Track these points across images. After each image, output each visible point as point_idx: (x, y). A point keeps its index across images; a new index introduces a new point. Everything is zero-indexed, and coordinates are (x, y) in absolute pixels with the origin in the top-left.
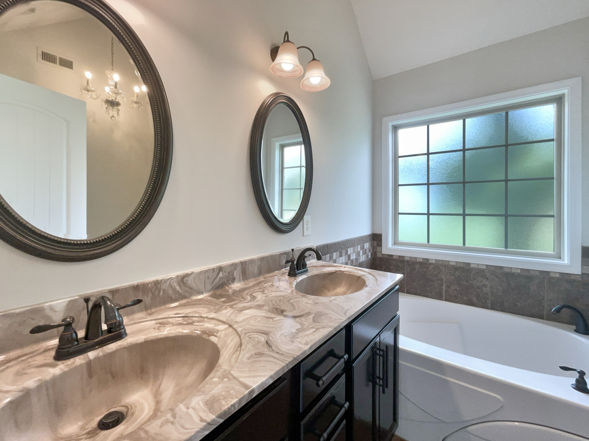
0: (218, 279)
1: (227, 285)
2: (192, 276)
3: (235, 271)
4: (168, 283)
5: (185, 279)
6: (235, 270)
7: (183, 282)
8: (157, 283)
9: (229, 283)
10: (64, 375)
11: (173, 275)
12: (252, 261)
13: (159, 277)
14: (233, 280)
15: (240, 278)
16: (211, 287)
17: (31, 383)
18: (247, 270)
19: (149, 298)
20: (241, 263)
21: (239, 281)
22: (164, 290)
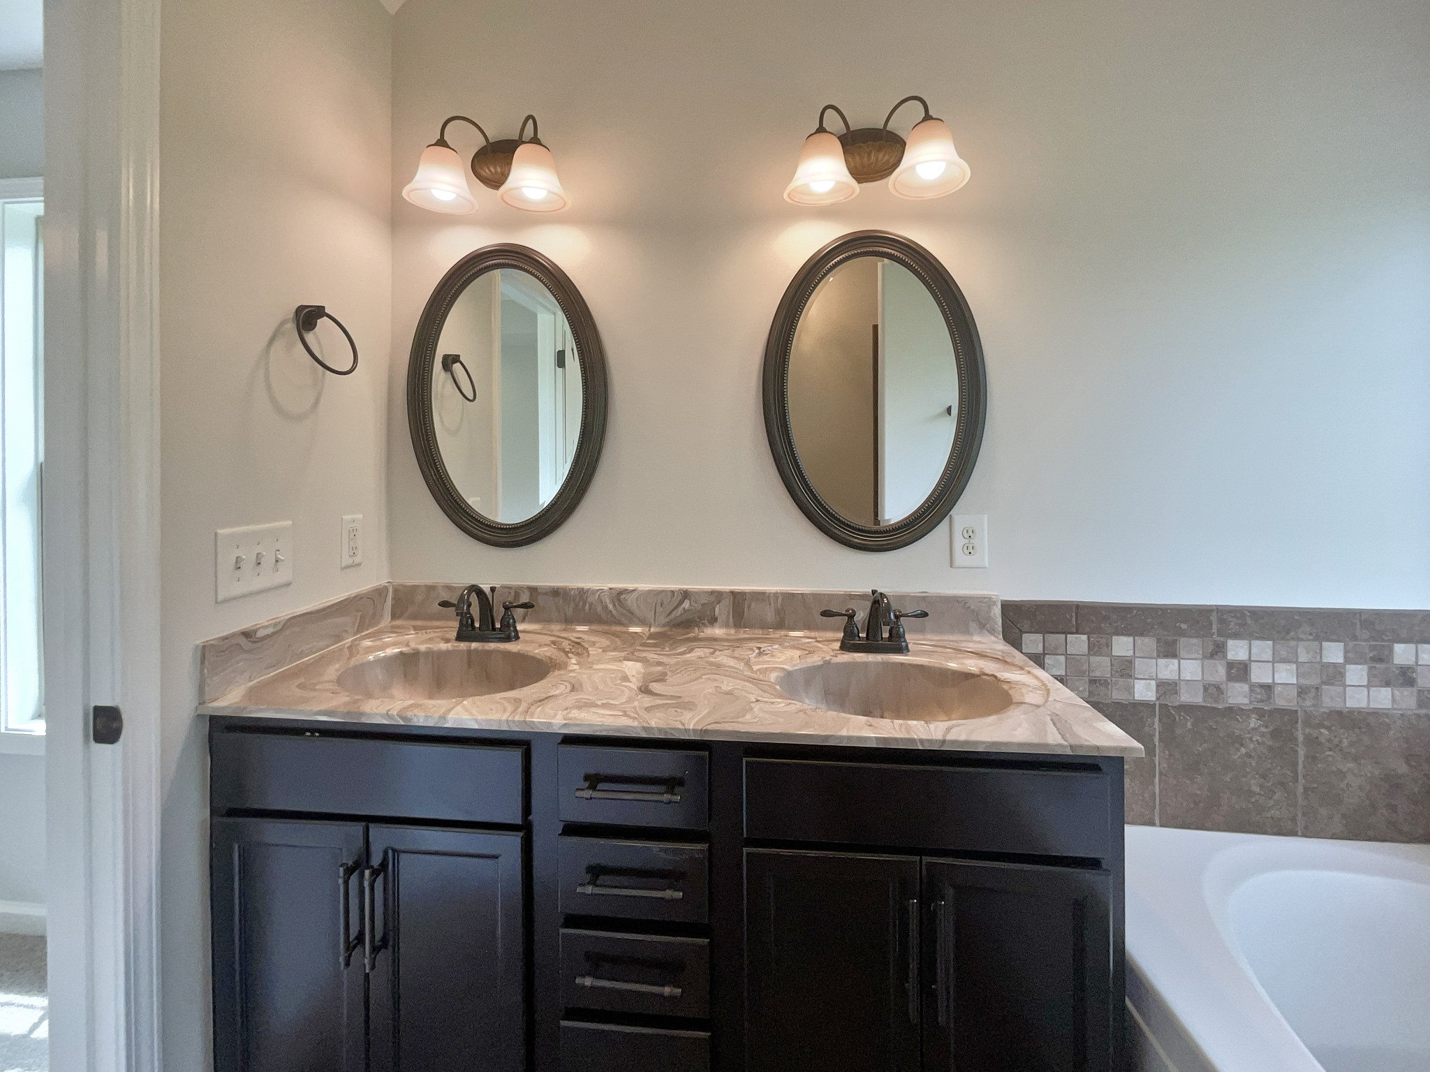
0: (680, 610)
1: (699, 627)
2: (634, 595)
3: (718, 606)
4: (597, 596)
5: (623, 597)
6: (719, 603)
7: (619, 600)
8: (582, 592)
9: (704, 624)
10: (448, 652)
11: (606, 586)
12: (761, 596)
13: (586, 585)
14: (713, 621)
15: (729, 619)
16: (668, 620)
17: (423, 648)
18: (746, 610)
19: (571, 609)
20: (733, 594)
21: (727, 626)
22: (591, 604)
